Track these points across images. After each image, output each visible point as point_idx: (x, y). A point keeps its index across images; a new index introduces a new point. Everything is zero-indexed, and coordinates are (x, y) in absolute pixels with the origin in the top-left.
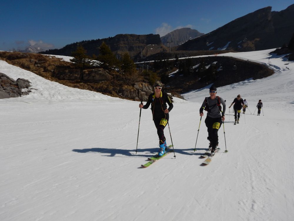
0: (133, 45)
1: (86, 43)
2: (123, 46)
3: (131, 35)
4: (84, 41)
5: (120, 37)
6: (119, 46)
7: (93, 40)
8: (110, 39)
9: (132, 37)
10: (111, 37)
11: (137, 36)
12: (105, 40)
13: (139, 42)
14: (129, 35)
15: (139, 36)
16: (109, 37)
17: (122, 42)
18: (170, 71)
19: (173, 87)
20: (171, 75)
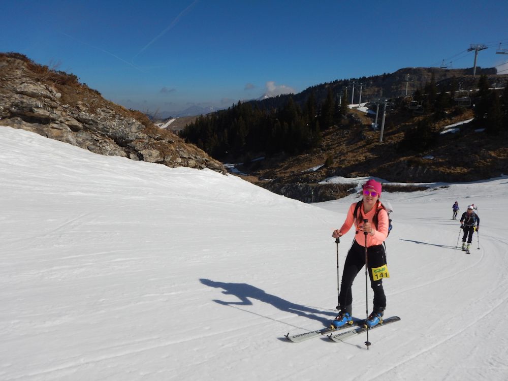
3: (430, 70)
5: (404, 74)
7: (354, 79)
8: (386, 77)
9: (430, 74)
11: (442, 70)
14: (425, 69)
16: (385, 74)
18: (451, 120)
19: (440, 160)
20: (449, 128)
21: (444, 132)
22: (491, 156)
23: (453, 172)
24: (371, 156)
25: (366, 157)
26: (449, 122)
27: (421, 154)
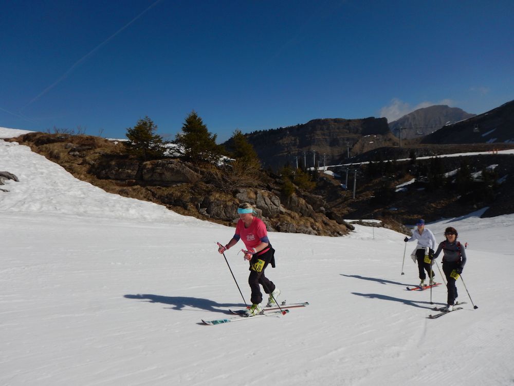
0: (338, 137)
1: (260, 134)
2: (320, 138)
3: (336, 121)
4: (258, 131)
5: (315, 124)
6: (314, 139)
7: (272, 130)
8: (300, 127)
9: (336, 124)
10: (302, 125)
11: (345, 120)
12: (291, 129)
13: (348, 131)
14: (332, 120)
15: (350, 121)
16: (299, 124)
17: (319, 132)
18: (398, 181)
19: (403, 211)
20: (399, 188)
21: (397, 191)
22: (433, 207)
23: (413, 218)
24: (352, 210)
25: (348, 211)
26: (397, 183)
27: (387, 207)
